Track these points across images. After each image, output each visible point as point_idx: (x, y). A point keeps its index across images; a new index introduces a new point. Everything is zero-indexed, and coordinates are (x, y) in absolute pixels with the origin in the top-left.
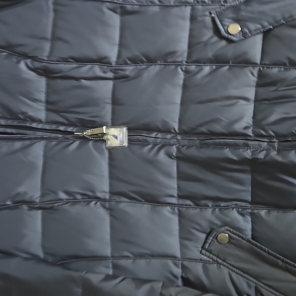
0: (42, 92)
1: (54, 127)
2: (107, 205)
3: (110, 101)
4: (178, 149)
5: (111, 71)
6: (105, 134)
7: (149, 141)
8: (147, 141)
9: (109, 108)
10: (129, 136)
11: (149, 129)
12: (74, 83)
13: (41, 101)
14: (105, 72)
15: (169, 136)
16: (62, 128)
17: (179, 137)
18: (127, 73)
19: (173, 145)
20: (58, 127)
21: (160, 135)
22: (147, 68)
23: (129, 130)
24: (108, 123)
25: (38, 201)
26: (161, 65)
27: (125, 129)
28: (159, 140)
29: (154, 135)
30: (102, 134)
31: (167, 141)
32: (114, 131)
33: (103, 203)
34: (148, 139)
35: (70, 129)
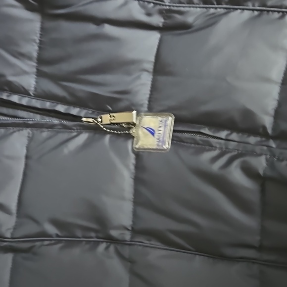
0: (34, 41)
1: (48, 105)
2: (126, 251)
3: (150, 67)
4: (271, 164)
5: (161, 12)
6: (134, 125)
7: (214, 145)
8: (211, 145)
9: (146, 79)
10: (174, 131)
11: (215, 121)
12: (91, 28)
13: (30, 58)
14: (149, 14)
15: (253, 140)
16: (61, 108)
17: (272, 144)
18: (190, 19)
19: (261, 155)
20: (55, 106)
21: (234, 136)
22: (225, 14)
23: (177, 121)
24: (142, 105)
25: (8, 235)
26: (253, 10)
27: (170, 120)
28: (232, 145)
29: (223, 134)
30: (128, 124)
31: (249, 147)
32: (150, 121)
33: (119, 247)
34: (211, 140)
35: (75, 111)
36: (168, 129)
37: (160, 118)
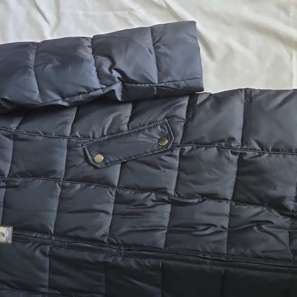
4: (51, 249)
5: (4, 181)
7: (30, 240)
8: (28, 240)
10: (13, 234)
11: (31, 229)
15: (46, 237)
17: (53, 238)
19: (47, 245)
21: (39, 235)
22: (33, 181)
23: (14, 229)
26: (44, 179)
27: (11, 229)
28: (37, 239)
29: (34, 235)
32: (2, 229)
34: (29, 238)
36: (10, 233)
37: (7, 228)
